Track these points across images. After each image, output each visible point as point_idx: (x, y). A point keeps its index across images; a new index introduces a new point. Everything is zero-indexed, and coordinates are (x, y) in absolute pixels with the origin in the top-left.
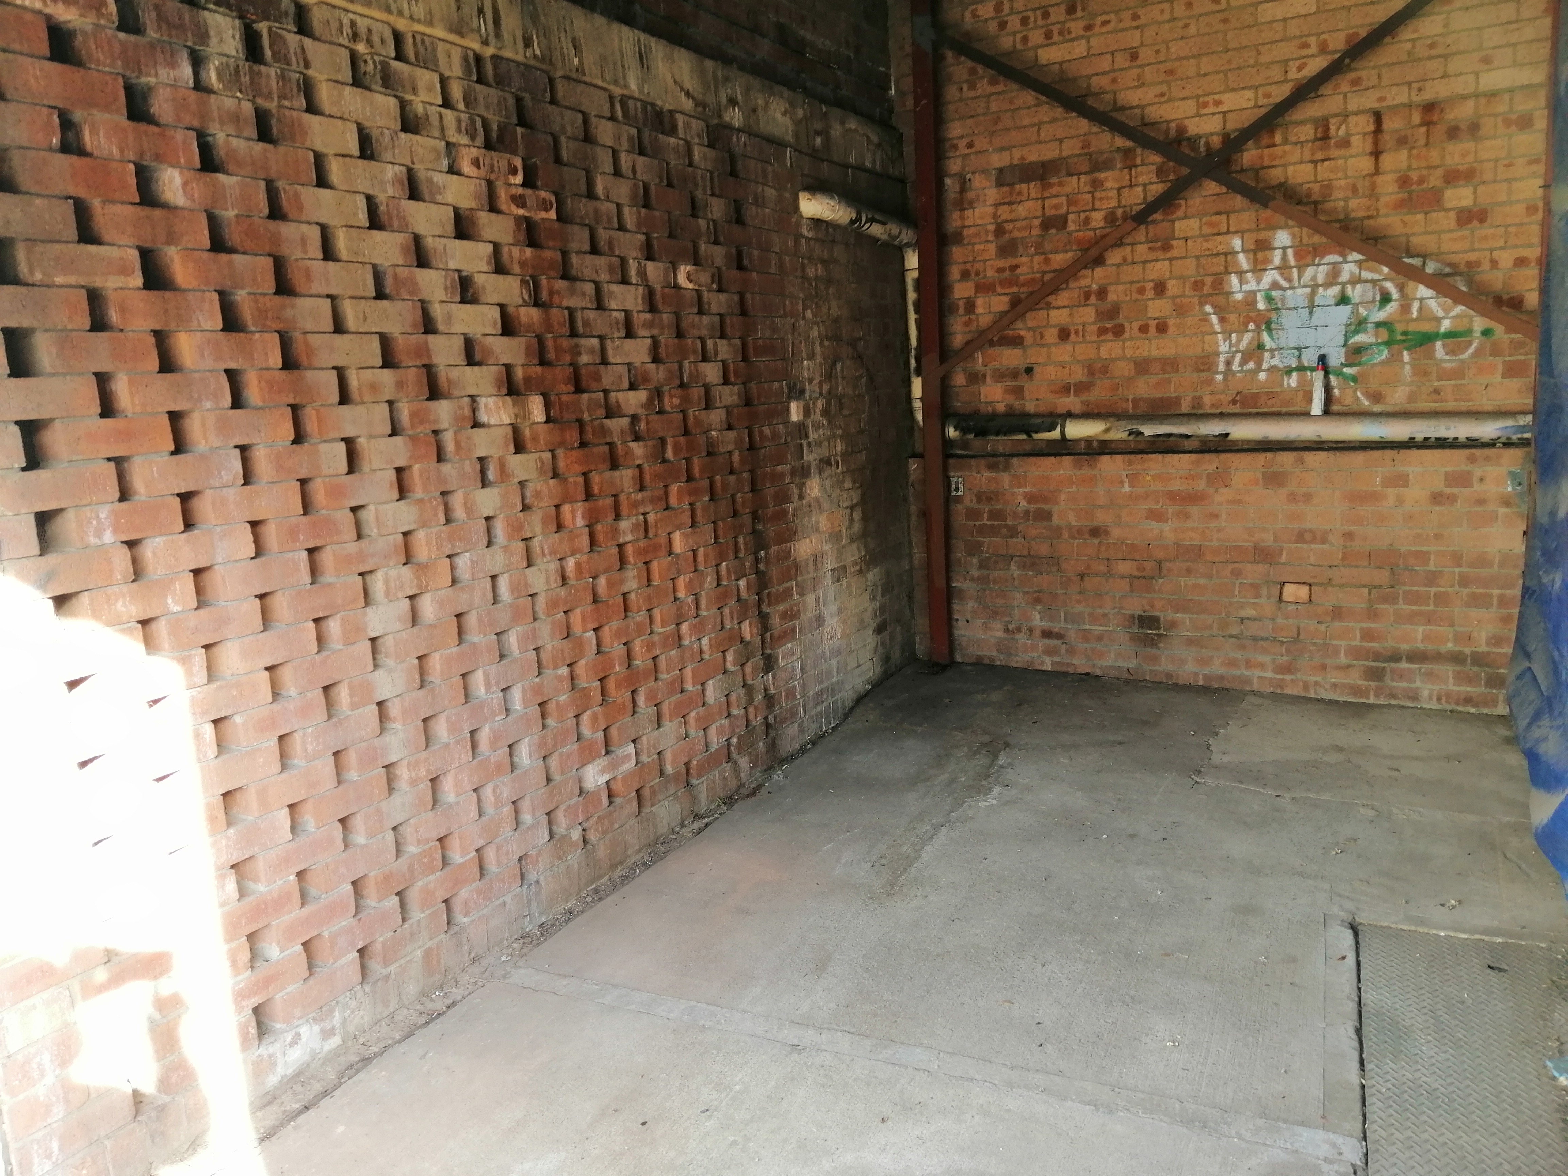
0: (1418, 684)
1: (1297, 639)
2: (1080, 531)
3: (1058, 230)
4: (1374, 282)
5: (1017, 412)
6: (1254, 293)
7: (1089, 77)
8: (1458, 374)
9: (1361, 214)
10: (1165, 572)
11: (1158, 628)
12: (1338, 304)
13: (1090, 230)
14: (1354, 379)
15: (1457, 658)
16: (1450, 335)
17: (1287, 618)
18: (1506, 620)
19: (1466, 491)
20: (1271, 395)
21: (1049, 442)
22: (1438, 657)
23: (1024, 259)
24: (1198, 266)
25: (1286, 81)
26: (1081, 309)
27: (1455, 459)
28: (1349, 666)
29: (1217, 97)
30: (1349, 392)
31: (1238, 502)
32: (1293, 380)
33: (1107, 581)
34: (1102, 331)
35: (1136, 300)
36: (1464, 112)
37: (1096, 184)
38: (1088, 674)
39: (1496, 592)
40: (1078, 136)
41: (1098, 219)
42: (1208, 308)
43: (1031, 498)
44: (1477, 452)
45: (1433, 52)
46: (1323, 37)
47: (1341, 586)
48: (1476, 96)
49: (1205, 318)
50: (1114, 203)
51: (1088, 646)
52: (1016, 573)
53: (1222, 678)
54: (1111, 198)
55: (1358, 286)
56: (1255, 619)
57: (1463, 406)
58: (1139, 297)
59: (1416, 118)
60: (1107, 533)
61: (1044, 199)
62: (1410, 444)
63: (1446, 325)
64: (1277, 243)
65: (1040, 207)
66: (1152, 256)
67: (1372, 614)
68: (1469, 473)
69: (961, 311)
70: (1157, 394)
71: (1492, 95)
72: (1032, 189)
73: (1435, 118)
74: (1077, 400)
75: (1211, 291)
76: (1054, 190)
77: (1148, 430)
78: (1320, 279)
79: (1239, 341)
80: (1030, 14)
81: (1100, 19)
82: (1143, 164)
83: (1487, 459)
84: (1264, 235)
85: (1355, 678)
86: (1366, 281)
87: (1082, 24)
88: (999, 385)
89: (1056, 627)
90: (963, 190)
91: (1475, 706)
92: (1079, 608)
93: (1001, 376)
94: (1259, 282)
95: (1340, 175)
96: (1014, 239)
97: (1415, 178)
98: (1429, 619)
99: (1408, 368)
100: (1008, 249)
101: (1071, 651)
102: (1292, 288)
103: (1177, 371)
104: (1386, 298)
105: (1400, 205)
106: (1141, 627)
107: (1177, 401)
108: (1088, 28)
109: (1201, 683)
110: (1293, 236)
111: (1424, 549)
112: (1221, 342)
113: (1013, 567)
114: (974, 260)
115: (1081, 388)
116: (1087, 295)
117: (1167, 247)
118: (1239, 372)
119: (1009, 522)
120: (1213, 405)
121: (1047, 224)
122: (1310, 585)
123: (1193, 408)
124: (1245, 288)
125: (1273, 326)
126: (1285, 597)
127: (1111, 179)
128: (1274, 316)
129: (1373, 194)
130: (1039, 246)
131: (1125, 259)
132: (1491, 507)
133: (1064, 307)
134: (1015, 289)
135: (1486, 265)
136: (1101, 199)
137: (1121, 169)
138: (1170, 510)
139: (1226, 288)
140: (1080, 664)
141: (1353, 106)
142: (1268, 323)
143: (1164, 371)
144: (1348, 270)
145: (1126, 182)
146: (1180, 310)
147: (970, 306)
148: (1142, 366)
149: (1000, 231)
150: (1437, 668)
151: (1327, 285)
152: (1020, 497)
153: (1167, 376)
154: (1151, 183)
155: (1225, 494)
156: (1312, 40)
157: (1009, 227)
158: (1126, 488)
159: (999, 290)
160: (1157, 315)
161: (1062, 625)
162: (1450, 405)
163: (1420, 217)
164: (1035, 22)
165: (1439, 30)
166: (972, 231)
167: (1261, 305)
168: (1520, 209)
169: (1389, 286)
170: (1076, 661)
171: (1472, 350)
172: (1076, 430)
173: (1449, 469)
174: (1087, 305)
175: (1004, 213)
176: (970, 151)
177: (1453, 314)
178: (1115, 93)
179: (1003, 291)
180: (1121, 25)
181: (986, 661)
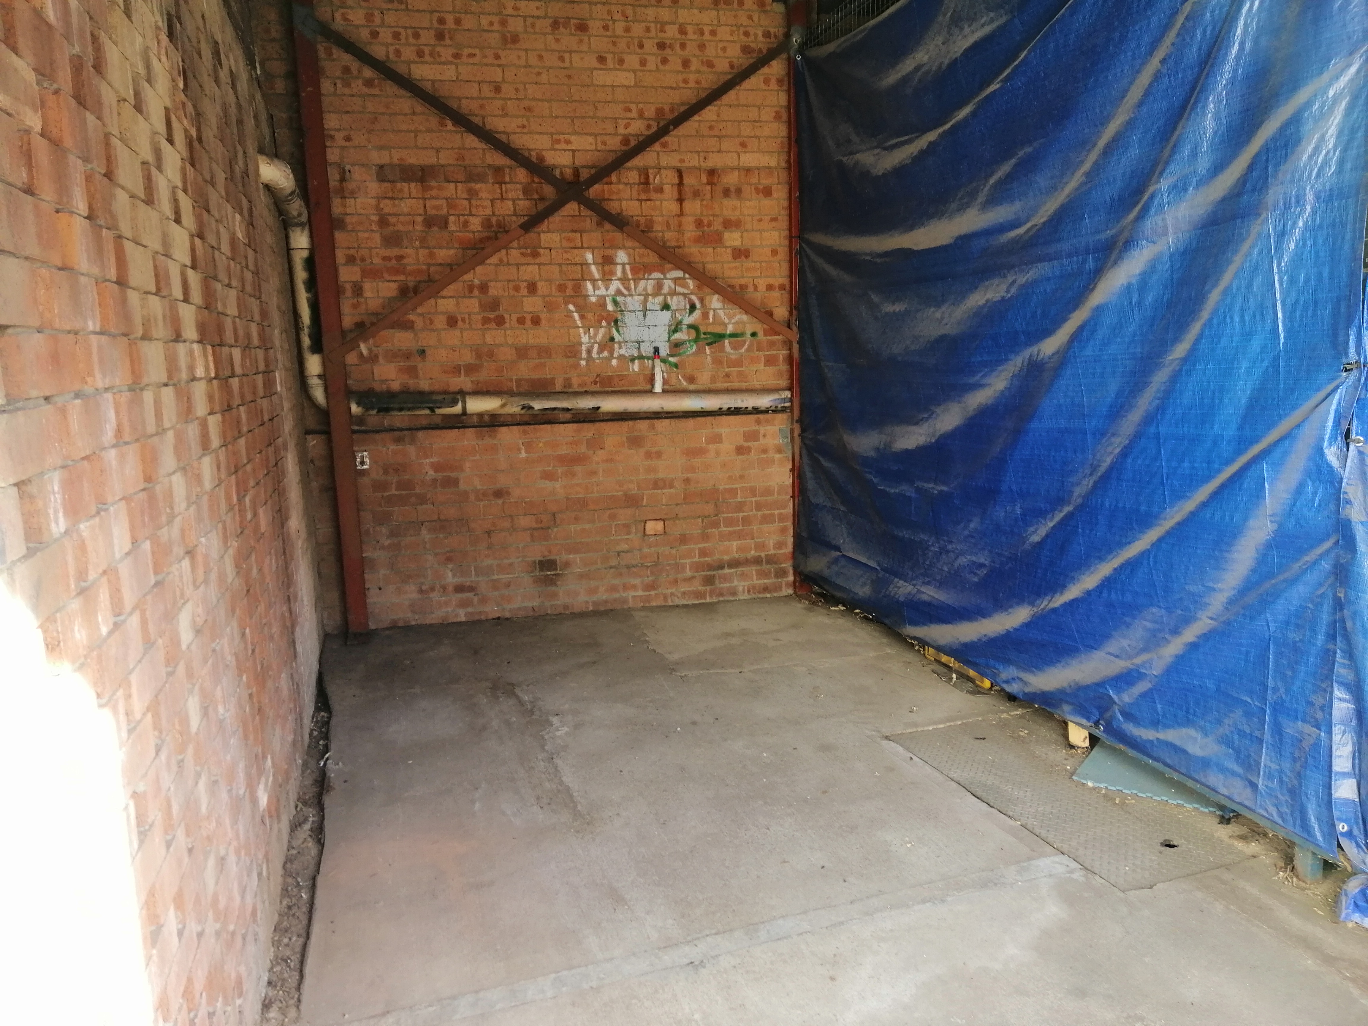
0: (736, 583)
1: (657, 564)
2: (485, 494)
3: (440, 228)
4: (684, 295)
5: (412, 389)
6: (604, 297)
7: (460, 99)
8: (738, 363)
9: (673, 244)
10: (558, 521)
11: (556, 569)
12: (662, 310)
13: (468, 232)
14: (676, 366)
15: (757, 561)
16: (733, 335)
17: (650, 547)
18: (783, 530)
19: (756, 444)
20: (621, 378)
21: (450, 416)
22: (747, 562)
23: (409, 251)
24: (561, 271)
25: (616, 134)
26: (466, 300)
27: (748, 422)
28: (693, 577)
29: (566, 137)
30: (674, 375)
31: (611, 461)
32: (636, 366)
33: (511, 535)
34: (486, 321)
35: (514, 296)
36: (731, 179)
37: (472, 194)
38: (499, 618)
39: (777, 512)
40: (452, 148)
41: (475, 223)
42: (571, 307)
43: (437, 467)
44: (761, 416)
45: (712, 133)
46: (641, 106)
47: (685, 518)
48: (738, 168)
49: (569, 315)
50: (488, 212)
51: (496, 593)
52: (427, 537)
53: (606, 602)
54: (486, 207)
55: (675, 297)
56: (628, 552)
57: (744, 385)
58: (516, 294)
59: (704, 179)
60: (508, 493)
61: (425, 199)
62: (720, 413)
63: (730, 329)
64: (618, 260)
65: (422, 206)
66: (523, 260)
67: (705, 537)
68: (758, 432)
69: (349, 293)
70: (536, 376)
71: (748, 170)
72: (414, 188)
73: (715, 181)
74: (468, 379)
75: (572, 293)
76: (434, 193)
77: (538, 405)
78: (650, 290)
79: (596, 334)
80: (401, 30)
81: (466, 51)
82: (511, 182)
83: (767, 421)
84: (608, 252)
85: (697, 586)
86: (679, 294)
87: (451, 51)
88: (393, 365)
89: (467, 581)
90: (343, 180)
91: (770, 592)
92: (489, 562)
93: (393, 356)
94: (607, 289)
95: (658, 212)
96: (398, 231)
97: (706, 222)
98: (740, 536)
99: (709, 358)
100: (393, 240)
101: (484, 600)
102: (631, 295)
103: (550, 357)
104: (693, 308)
105: (698, 240)
106: (541, 570)
107: (552, 381)
108: (457, 56)
109: (591, 609)
110: (629, 255)
111: (734, 486)
112: (582, 335)
113: (424, 532)
114: (359, 247)
115: (471, 369)
116: (471, 288)
117: (535, 255)
118: (599, 358)
119: (418, 490)
120: (580, 385)
121: (429, 222)
122: (664, 520)
123: (565, 387)
124: (598, 292)
125: (619, 324)
126: (648, 532)
127: (485, 190)
128: (619, 316)
129: (680, 229)
130: (423, 240)
131: (501, 260)
132: (771, 454)
133: (451, 297)
134: (402, 278)
135: (751, 289)
136: (477, 206)
137: (493, 184)
138: (560, 470)
139: (584, 292)
140: (492, 610)
141: (664, 162)
142: (616, 321)
143: (540, 356)
144: (668, 285)
145: (498, 195)
146: (550, 307)
147: (358, 290)
148: (522, 352)
149: (383, 222)
150: (746, 569)
151: (655, 295)
152: (427, 468)
153: (543, 361)
154: (519, 199)
155: (600, 455)
156: (633, 107)
157: (393, 220)
158: (523, 454)
159: (386, 276)
160: (531, 310)
161: (473, 578)
162: (736, 385)
163: (710, 250)
164: (407, 38)
165: (714, 117)
166: (355, 219)
167: (610, 307)
168: (767, 251)
169: (694, 298)
170: (487, 609)
171: (746, 347)
172: (476, 405)
173: (745, 429)
174: (470, 297)
175: (387, 207)
176: (347, 144)
177: (733, 321)
178: (483, 118)
179: (389, 278)
180: (485, 61)
181: (401, 624)
